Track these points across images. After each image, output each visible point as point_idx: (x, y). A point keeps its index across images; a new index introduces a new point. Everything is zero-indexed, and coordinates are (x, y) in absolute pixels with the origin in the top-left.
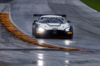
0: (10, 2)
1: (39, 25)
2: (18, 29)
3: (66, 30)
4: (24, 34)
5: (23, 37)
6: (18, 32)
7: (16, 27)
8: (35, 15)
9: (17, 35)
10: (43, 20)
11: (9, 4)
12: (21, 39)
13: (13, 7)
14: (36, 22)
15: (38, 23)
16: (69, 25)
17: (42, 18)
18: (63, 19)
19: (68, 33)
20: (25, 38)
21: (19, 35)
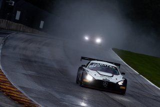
0: (4, 35)
1: (88, 71)
2: (6, 80)
3: (119, 83)
4: (15, 88)
5: (12, 93)
6: (7, 84)
7: (5, 76)
8: (83, 58)
9: (4, 88)
10: (92, 66)
11: (3, 38)
12: (8, 95)
13: (7, 43)
14: (83, 67)
15: (86, 69)
16: (123, 78)
17: (92, 64)
18: (117, 69)
19: (121, 87)
20: (16, 95)
21: (7, 89)
